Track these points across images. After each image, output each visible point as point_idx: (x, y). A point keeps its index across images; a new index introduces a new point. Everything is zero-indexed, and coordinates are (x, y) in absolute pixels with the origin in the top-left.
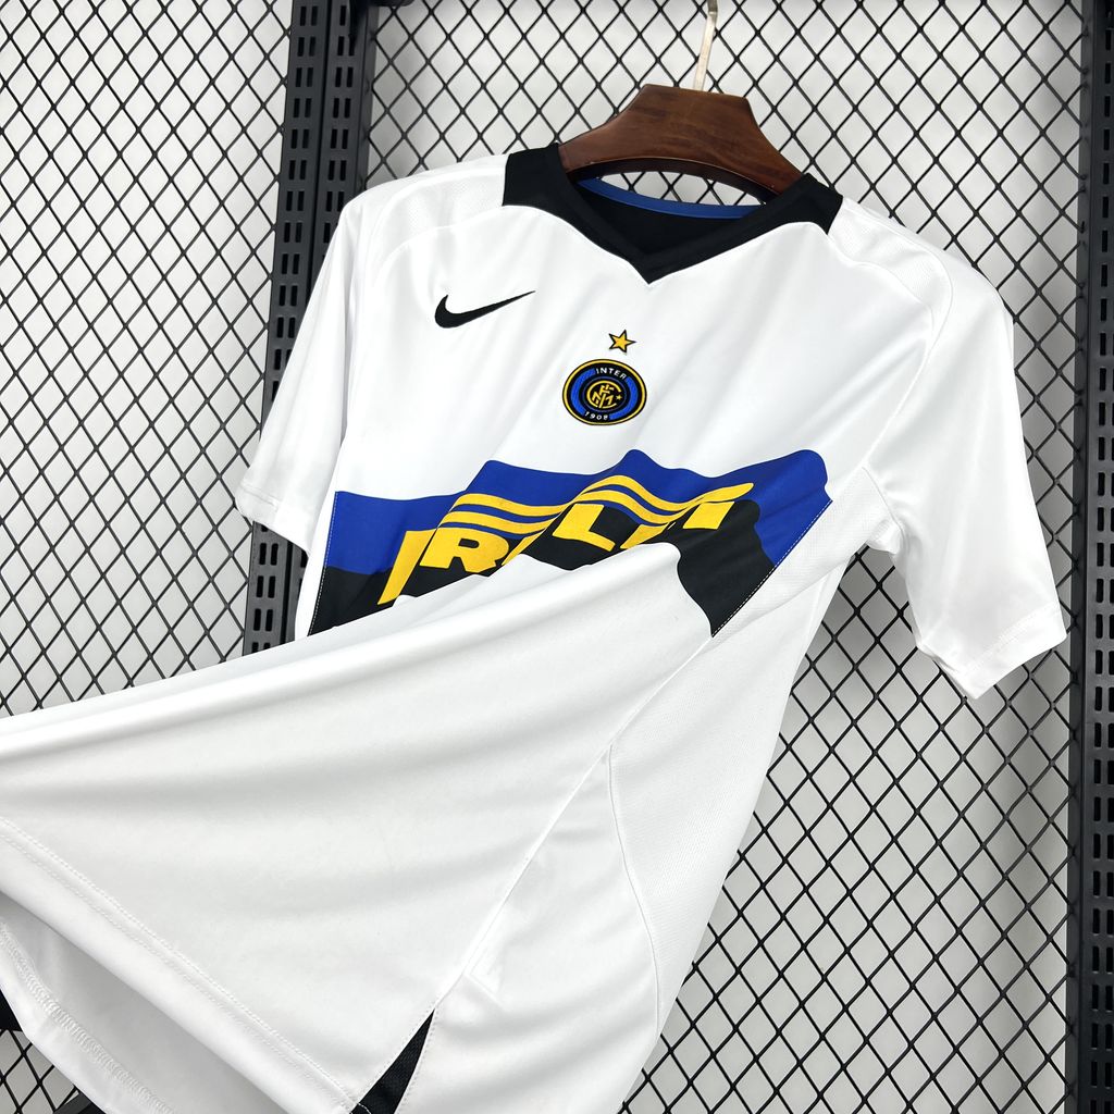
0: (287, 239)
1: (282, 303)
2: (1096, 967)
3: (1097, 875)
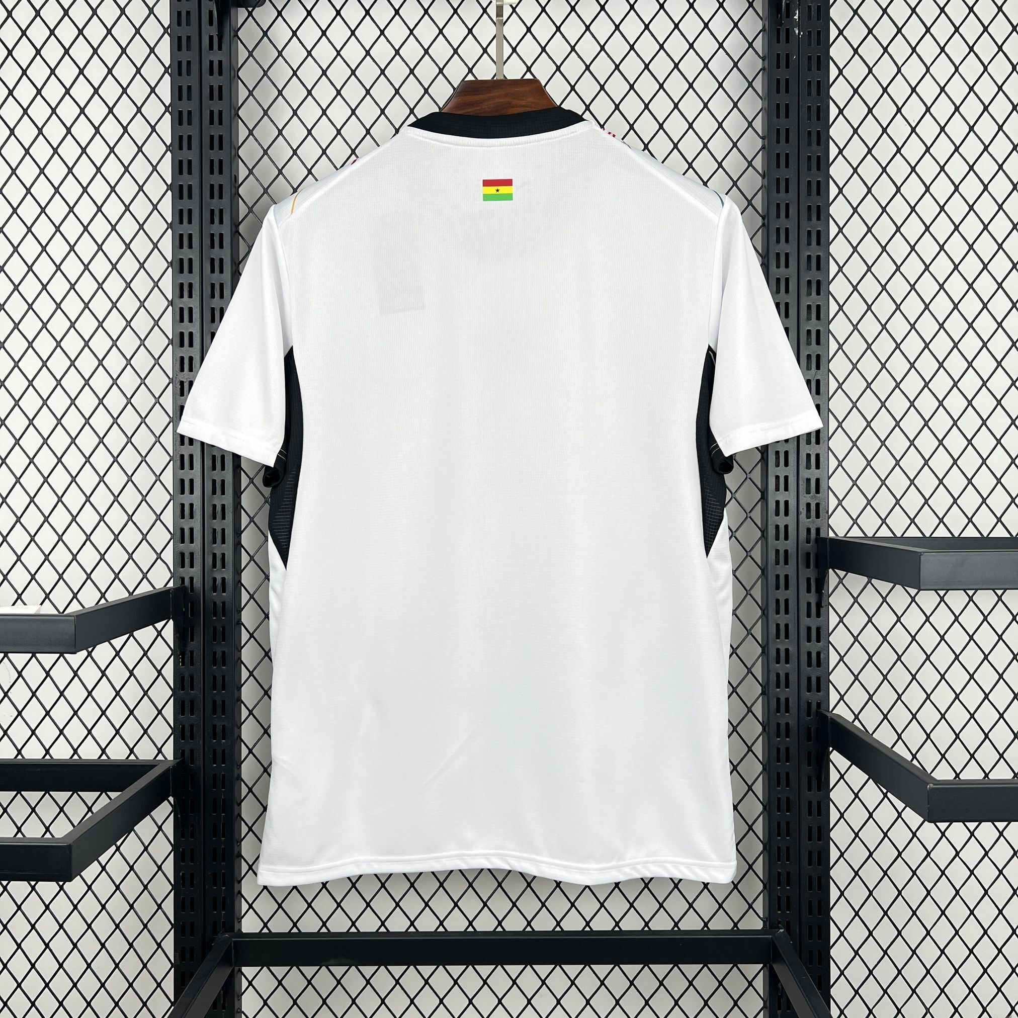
0: (181, 197)
1: (181, 247)
2: (778, 686)
3: (778, 625)
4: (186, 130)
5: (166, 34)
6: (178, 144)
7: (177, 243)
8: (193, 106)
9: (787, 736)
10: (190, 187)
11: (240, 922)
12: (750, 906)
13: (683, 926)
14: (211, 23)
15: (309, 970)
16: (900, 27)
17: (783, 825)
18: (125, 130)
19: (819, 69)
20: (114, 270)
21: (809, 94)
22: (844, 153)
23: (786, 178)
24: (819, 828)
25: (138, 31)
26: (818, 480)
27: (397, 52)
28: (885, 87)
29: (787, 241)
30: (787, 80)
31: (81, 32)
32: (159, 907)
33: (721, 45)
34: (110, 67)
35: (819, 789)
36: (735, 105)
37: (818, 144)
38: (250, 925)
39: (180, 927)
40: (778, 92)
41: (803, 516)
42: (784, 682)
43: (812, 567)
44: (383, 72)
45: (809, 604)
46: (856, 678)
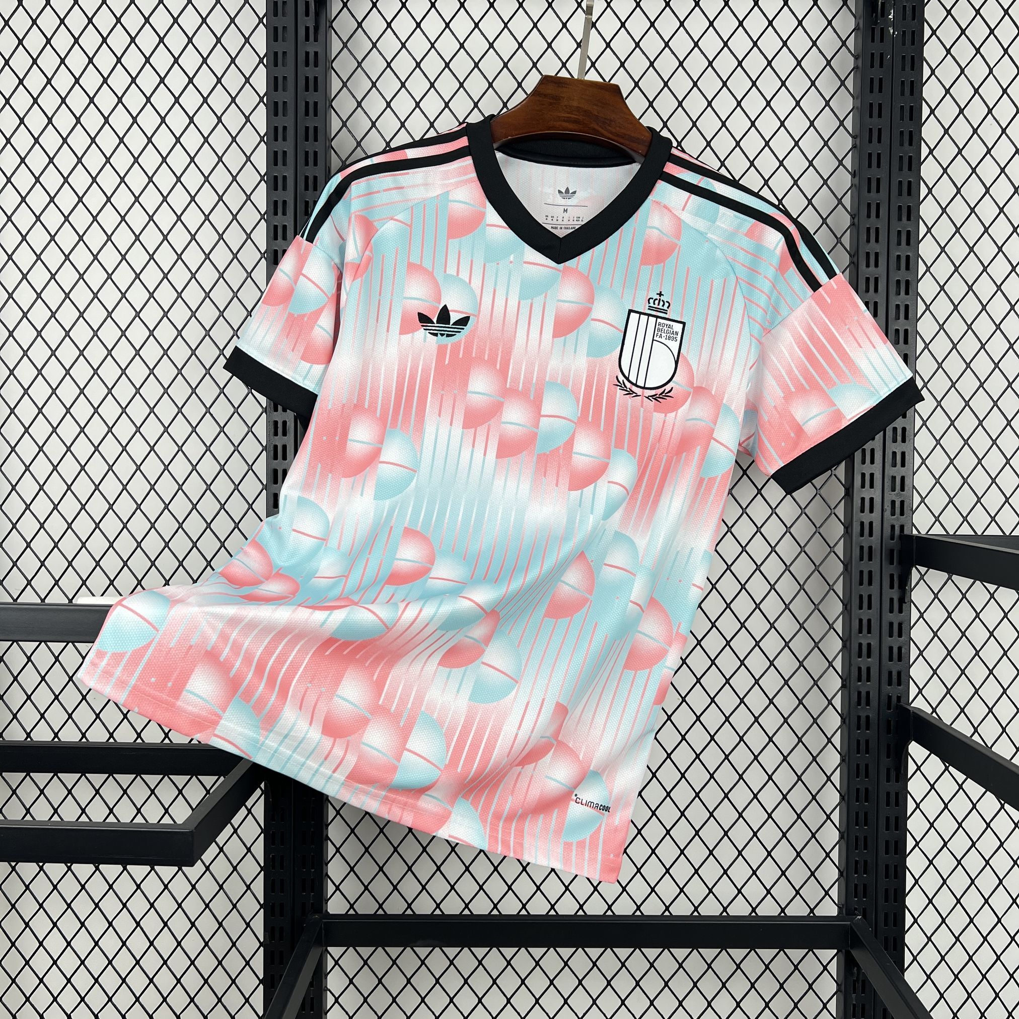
4: (280, 122)
5: (261, 24)
6: (274, 135)
7: (272, 235)
8: (287, 96)
9: (868, 729)
10: (285, 178)
11: (327, 903)
12: (827, 893)
13: (761, 911)
14: (307, 14)
15: (394, 951)
16: (993, 28)
17: (862, 816)
18: (219, 119)
19: (912, 69)
20: (207, 260)
21: (903, 93)
22: (934, 153)
23: (877, 178)
24: (897, 818)
25: (232, 21)
26: (903, 478)
27: (491, 45)
28: (976, 87)
29: (877, 241)
30: (881, 80)
31: (175, 20)
32: (248, 887)
33: (814, 43)
34: (205, 57)
35: (897, 781)
36: (827, 104)
37: (911, 144)
38: (336, 906)
39: (269, 907)
40: (871, 91)
41: (887, 513)
42: (866, 676)
43: (895, 564)
44: (476, 65)
45: (892, 600)
46: (935, 672)
